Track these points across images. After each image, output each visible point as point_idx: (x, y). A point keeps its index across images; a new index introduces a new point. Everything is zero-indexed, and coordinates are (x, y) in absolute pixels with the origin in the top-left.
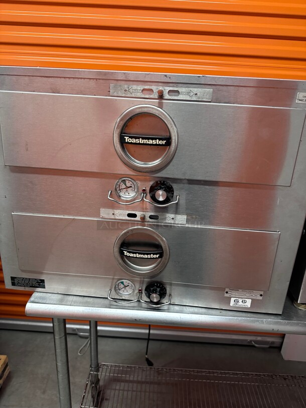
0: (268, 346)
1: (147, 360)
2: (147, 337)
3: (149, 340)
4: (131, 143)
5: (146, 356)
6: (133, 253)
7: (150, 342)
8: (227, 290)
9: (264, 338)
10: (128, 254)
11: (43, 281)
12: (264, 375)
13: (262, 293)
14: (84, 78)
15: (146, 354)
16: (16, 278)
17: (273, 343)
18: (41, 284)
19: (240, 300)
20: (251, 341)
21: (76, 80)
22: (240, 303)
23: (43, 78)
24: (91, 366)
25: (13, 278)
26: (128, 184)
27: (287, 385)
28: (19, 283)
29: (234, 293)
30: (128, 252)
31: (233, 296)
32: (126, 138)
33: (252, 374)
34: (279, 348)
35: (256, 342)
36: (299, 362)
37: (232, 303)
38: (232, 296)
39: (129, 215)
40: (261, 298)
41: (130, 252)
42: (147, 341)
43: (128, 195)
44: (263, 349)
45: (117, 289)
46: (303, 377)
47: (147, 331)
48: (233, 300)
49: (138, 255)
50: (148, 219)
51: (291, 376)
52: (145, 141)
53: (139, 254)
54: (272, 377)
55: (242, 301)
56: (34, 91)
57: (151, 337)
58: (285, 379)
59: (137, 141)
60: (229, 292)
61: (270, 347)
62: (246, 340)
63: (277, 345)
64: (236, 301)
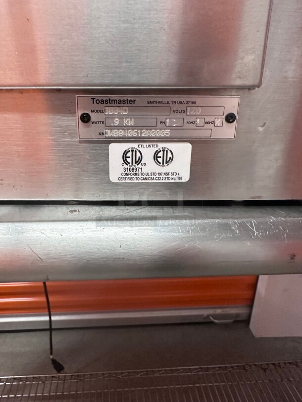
1: (54, 362)
2: (48, 327)
3: (51, 330)
5: (51, 357)
7: (54, 333)
12: (232, 367)
15: (51, 354)
17: (237, 315)
19: (147, 152)
20: (208, 316)
22: (149, 166)
27: (270, 381)
31: (115, 133)
33: (214, 368)
34: (247, 321)
36: (275, 338)
37: (116, 169)
38: (110, 133)
42: (48, 333)
44: (226, 326)
46: (290, 363)
47: (47, 318)
48: (116, 151)
51: (273, 364)
54: (245, 369)
55: (156, 157)
57: (53, 327)
58: (265, 370)
60: (94, 117)
61: (236, 322)
62: (202, 316)
63: (244, 318)
64: (132, 160)
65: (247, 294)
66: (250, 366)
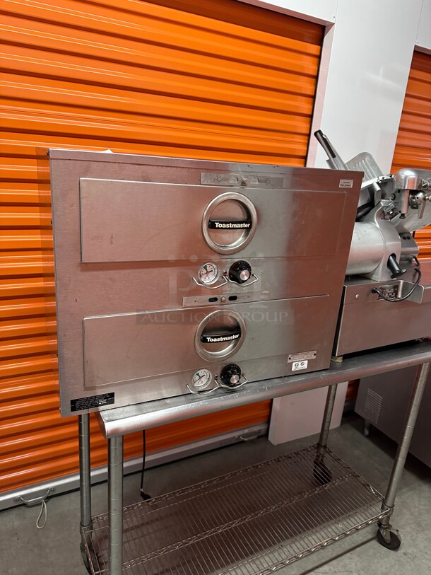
0: (255, 437)
1: (142, 494)
4: (222, 228)
5: (142, 490)
6: (217, 337)
8: (290, 356)
9: (250, 429)
10: (212, 340)
11: (112, 395)
13: (315, 352)
14: (177, 167)
15: (142, 487)
16: (77, 400)
17: (260, 431)
18: (110, 398)
19: (300, 363)
20: (239, 437)
21: (169, 168)
22: (300, 366)
23: (134, 165)
24: (82, 525)
25: (73, 402)
26: (209, 269)
28: (81, 406)
29: (296, 357)
30: (212, 337)
31: (294, 361)
32: (217, 224)
34: (267, 435)
35: (244, 436)
36: (287, 443)
37: (293, 369)
39: (211, 300)
40: (314, 357)
41: (213, 338)
43: (209, 280)
44: (251, 442)
45: (192, 383)
48: (294, 364)
49: (222, 339)
50: (228, 301)
52: (235, 226)
53: (223, 337)
56: (123, 179)
58: (290, 458)
59: (228, 226)
60: (291, 358)
61: (259, 437)
62: (234, 437)
63: (263, 432)
64: (296, 365)
65: (265, 412)
66: (281, 457)
